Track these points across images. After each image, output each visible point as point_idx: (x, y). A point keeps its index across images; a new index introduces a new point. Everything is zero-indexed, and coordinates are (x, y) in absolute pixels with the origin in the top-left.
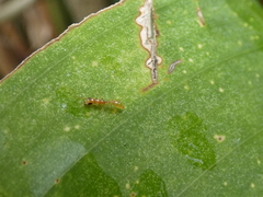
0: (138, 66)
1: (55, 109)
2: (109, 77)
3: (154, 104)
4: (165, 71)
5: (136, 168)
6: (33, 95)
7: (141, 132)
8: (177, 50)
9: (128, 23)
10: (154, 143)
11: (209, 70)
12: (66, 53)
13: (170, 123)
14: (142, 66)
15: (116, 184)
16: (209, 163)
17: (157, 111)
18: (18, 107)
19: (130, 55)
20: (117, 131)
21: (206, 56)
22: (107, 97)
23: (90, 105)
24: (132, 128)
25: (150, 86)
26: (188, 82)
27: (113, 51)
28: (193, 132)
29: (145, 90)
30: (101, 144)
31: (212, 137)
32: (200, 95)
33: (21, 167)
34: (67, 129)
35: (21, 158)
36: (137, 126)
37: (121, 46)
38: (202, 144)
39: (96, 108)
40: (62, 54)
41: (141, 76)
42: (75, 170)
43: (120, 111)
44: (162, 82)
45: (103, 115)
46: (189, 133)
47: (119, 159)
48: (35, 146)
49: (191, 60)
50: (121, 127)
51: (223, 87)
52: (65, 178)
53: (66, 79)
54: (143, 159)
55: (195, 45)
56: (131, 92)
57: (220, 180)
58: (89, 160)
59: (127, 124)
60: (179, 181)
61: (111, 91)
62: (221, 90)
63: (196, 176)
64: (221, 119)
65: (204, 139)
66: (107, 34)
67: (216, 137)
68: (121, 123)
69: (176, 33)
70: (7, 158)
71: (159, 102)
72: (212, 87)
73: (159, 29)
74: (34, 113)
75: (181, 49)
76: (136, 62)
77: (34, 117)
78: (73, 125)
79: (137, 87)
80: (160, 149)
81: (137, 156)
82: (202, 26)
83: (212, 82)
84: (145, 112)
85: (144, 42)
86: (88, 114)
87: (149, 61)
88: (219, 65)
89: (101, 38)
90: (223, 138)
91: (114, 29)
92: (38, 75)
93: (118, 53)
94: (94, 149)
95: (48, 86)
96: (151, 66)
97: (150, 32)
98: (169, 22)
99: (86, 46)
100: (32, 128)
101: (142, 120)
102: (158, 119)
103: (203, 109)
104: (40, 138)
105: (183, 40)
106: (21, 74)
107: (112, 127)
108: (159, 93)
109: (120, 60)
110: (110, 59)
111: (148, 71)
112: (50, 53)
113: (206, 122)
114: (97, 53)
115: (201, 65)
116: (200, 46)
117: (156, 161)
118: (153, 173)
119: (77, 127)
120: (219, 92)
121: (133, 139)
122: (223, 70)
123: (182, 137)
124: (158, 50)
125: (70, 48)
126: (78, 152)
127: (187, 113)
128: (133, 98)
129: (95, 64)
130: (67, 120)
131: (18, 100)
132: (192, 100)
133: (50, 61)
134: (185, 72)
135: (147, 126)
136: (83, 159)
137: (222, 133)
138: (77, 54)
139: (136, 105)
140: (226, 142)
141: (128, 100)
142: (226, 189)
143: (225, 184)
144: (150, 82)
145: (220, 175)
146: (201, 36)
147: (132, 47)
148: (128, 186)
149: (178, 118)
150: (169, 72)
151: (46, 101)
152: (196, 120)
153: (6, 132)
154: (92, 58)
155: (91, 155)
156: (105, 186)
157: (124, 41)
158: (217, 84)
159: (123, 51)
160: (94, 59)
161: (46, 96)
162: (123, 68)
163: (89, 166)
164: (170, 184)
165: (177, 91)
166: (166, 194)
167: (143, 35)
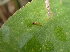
0: (45, 14)
1: (25, 25)
2: (38, 17)
3: (50, 24)
4: (53, 15)
5: (46, 41)
6: (19, 21)
8: (55, 10)
9: (43, 2)
10: (50, 34)
11: (64, 15)
12: (27, 10)
13: (54, 29)
14: (47, 14)
15: (41, 45)
16: (65, 40)
17: (51, 26)
18: (15, 24)
21: (63, 12)
22: (38, 22)
23: (33, 24)
24: (44, 30)
25: (49, 19)
26: (59, 18)
27: (39, 10)
29: (47, 20)
31: (65, 33)
32: (62, 22)
33: (16, 40)
34: (28, 30)
35: (16, 37)
36: (46, 30)
37: (41, 9)
38: (63, 35)
39: (35, 25)
40: (26, 10)
41: (46, 17)
42: (30, 41)
43: (41, 26)
44: (52, 18)
45: (37, 27)
46: (59, 32)
47: (41, 38)
48: (20, 34)
49: (59, 13)
50: (42, 30)
51: (68, 20)
52: (28, 43)
53: (27, 17)
54: (47, 38)
55: (60, 9)
56: (44, 21)
57: (68, 44)
59: (43, 29)
60: (57, 44)
61: (39, 20)
62: (67, 21)
63: (61, 43)
64: (67, 28)
65: (63, 33)
66: (37, 5)
67: (66, 33)
69: (55, 6)
70: (13, 37)
71: (51, 23)
72: (65, 20)
73: (51, 4)
75: (56, 10)
76: (45, 13)
77: (19, 26)
78: (29, 29)
79: (45, 19)
80: (51, 36)
81: (46, 38)
82: (61, 4)
83: (65, 19)
84: (48, 26)
85: (47, 8)
86: (33, 26)
87: (48, 13)
88: (66, 14)
89: (36, 6)
90: (68, 33)
91: (39, 4)
92: (20, 15)
93: (40, 10)
94: (35, 35)
95: (23, 19)
96: (49, 14)
97: (48, 5)
98: (53, 3)
99: (32, 8)
100: (19, 29)
101: (47, 28)
102: (51, 28)
103: (63, 26)
104: (21, 32)
105: (57, 7)
106: (16, 15)
107: (39, 30)
108: (51, 21)
109: (41, 12)
110: (38, 12)
111: (48, 15)
112: (23, 10)
113: (64, 29)
114: (35, 10)
115: (62, 14)
116: (61, 9)
117: (51, 39)
118: (50, 42)
119: (30, 29)
120: (66, 21)
121: (45, 33)
122: (67, 15)
123: (57, 33)
124: (50, 10)
126: (31, 36)
127: (59, 27)
128: (44, 22)
129: (34, 13)
130: (27, 28)
131: (15, 22)
132: (60, 23)
133: (23, 12)
134: (58, 16)
135: (48, 30)
136: (32, 38)
137: (68, 32)
138: (30, 10)
139: (45, 24)
140: (69, 34)
141: (43, 23)
142: (69, 47)
143: (69, 45)
144: (49, 18)
145: (68, 43)
146: (62, 6)
147: (44, 9)
148: (44, 45)
149: (56, 28)
150: (54, 16)
151: (22, 23)
152: (61, 28)
153: (12, 30)
154: (33, 12)
155: (34, 37)
156: (38, 45)
157: (42, 7)
158: (66, 19)
159: (42, 10)
160: (34, 12)
161: (22, 21)
162: (42, 14)
163: (34, 40)
164: (55, 45)
165: (56, 21)
166: (54, 48)
167: (47, 6)
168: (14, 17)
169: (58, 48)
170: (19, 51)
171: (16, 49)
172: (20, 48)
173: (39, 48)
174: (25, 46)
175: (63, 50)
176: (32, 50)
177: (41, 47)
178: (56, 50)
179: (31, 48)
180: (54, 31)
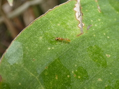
1: (44, 41)
2: (64, 30)
3: (82, 41)
4: (86, 29)
5: (76, 65)
6: (36, 35)
7: (77, 52)
8: (90, 21)
9: (71, 10)
10: (82, 56)
11: (103, 29)
12: (47, 20)
13: (88, 49)
14: (77, 27)
15: (68, 71)
16: (105, 65)
17: (83, 44)
18: (31, 39)
19: (72, 22)
20: (68, 51)
21: (102, 24)
22: (64, 38)
24: (74, 50)
25: (80, 35)
26: (95, 34)
27: (65, 20)
28: (98, 53)
29: (78, 36)
30: (62, 55)
31: (105, 55)
32: (100, 39)
33: (33, 61)
34: (49, 49)
35: (33, 58)
36: (76, 49)
37: (68, 19)
39: (60, 41)
40: (46, 21)
41: (77, 30)
42: (53, 64)
43: (69, 43)
44: (85, 33)
45: (62, 44)
46: (96, 53)
47: (69, 61)
48: (37, 54)
49: (96, 25)
50: (70, 49)
52: (49, 67)
53: (48, 30)
54: (78, 62)
55: (97, 19)
57: (109, 72)
58: (58, 61)
59: (72, 48)
60: (92, 71)
61: (65, 35)
62: (108, 37)
63: (99, 70)
64: (108, 49)
65: (102, 56)
66: (63, 13)
67: (107, 55)
68: (70, 47)
69: (89, 15)
70: (28, 58)
71: (84, 40)
72: (104, 36)
73: (83, 13)
74: (37, 42)
75: (92, 21)
76: (74, 25)
77: (37, 43)
78: (51, 47)
79: (75, 34)
80: (84, 59)
81: (76, 61)
82: (100, 12)
83: (105, 34)
84: (79, 44)
85: (77, 17)
86: (57, 43)
87: (80, 25)
88: (107, 28)
89: (60, 15)
90: (110, 56)
91: (66, 12)
92: (38, 27)
93: (67, 21)
94: (60, 57)
95: (42, 32)
97: (79, 14)
98: (87, 10)
99: (55, 18)
100: (36, 47)
101: (77, 47)
102: (83, 47)
103: (101, 44)
104: (39, 51)
105: (92, 17)
106: (31, 27)
107: (66, 49)
108: (84, 37)
109: (68, 24)
110: (64, 23)
111: (79, 28)
112: (42, 20)
113: (103, 49)
114: (59, 21)
115: (100, 27)
116: (99, 20)
117: (83, 63)
118: (82, 68)
119: (53, 48)
121: (74, 54)
122: (109, 29)
123: (93, 54)
124: (83, 21)
125: (49, 18)
126: (54, 57)
127: (95, 45)
128: (74, 39)
129: (59, 25)
130: (49, 45)
131: (31, 37)
132: (96, 40)
133: (42, 23)
134: (94, 29)
135: (79, 50)
136: (55, 60)
137: (109, 54)
138: (52, 20)
139: (75, 41)
141: (72, 39)
142: (111, 75)
144: (80, 33)
146: (100, 16)
147: (72, 19)
148: (73, 72)
149: (91, 47)
150: (88, 29)
151: (41, 38)
152: (99, 48)
153: (27, 48)
155: (59, 59)
156: (64, 71)
157: (69, 17)
158: (106, 35)
159: (69, 21)
160: (58, 23)
161: (41, 36)
162: (70, 27)
163: (58, 63)
164: (89, 72)
165: (91, 37)
166: (88, 76)
168: (30, 29)
169: (94, 77)
170: (36, 77)
172: (38, 74)
173: (67, 75)
174: (45, 71)
175: (102, 80)
176: (55, 77)
177: (69, 74)
178: (92, 80)
179: (54, 75)
180: (87, 51)
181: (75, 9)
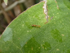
1: (25, 27)
2: (37, 20)
3: (47, 27)
4: (50, 19)
5: (44, 41)
6: (20, 23)
7: (45, 33)
8: (52, 14)
9: (41, 8)
10: (48, 36)
11: (60, 19)
12: (27, 14)
13: (51, 31)
14: (45, 18)
15: (39, 45)
16: (61, 41)
18: (17, 26)
19: (42, 15)
20: (39, 32)
21: (59, 16)
22: (37, 25)
24: (43, 32)
25: (46, 23)
26: (55, 22)
27: (38, 14)
29: (45, 23)
30: (35, 35)
31: (61, 35)
32: (58, 25)
33: (18, 39)
34: (28, 31)
35: (18, 37)
37: (40, 13)
38: (59, 36)
39: (34, 27)
40: (26, 15)
42: (30, 41)
43: (40, 28)
44: (49, 22)
45: (36, 29)
46: (56, 34)
47: (40, 39)
48: (21, 35)
49: (56, 17)
51: (63, 23)
52: (28, 42)
53: (27, 20)
54: (45, 39)
57: (63, 45)
58: (33, 39)
59: (42, 31)
60: (54, 45)
61: (37, 23)
62: (63, 24)
63: (58, 44)
64: (63, 31)
66: (36, 10)
67: (62, 35)
68: (40, 31)
69: (52, 10)
70: (15, 37)
71: (49, 26)
73: (48, 9)
76: (43, 17)
77: (21, 28)
78: (29, 31)
81: (44, 38)
82: (58, 9)
85: (45, 12)
86: (33, 28)
88: (62, 18)
90: (64, 35)
91: (38, 9)
92: (21, 19)
93: (39, 15)
95: (24, 22)
96: (47, 18)
99: (32, 13)
100: (20, 31)
101: (45, 30)
102: (48, 30)
103: (59, 28)
104: (22, 33)
105: (54, 12)
107: (38, 31)
108: (49, 24)
109: (39, 16)
110: (37, 16)
112: (24, 14)
113: (60, 31)
114: (34, 14)
115: (58, 18)
116: (58, 14)
117: (48, 40)
118: (48, 42)
119: (30, 31)
121: (43, 34)
122: (63, 19)
123: (54, 34)
124: (48, 14)
127: (55, 29)
128: (43, 25)
129: (34, 17)
130: (28, 30)
131: (17, 24)
132: (56, 26)
133: (24, 16)
135: (46, 32)
136: (32, 38)
137: (63, 34)
138: (30, 15)
140: (64, 36)
141: (42, 26)
142: (65, 47)
144: (46, 22)
146: (58, 11)
147: (42, 13)
148: (42, 45)
149: (53, 30)
150: (51, 19)
151: (23, 25)
152: (57, 31)
153: (15, 31)
155: (33, 38)
156: (37, 45)
158: (62, 23)
160: (34, 16)
161: (23, 24)
162: (40, 18)
163: (33, 40)
164: (52, 45)
165: (53, 24)
166: (51, 48)
167: (45, 11)
168: (17, 20)
169: (54, 48)
170: (20, 49)
171: (18, 47)
172: (21, 47)
173: (38, 47)
174: (25, 45)
175: (59, 50)
176: (31, 48)
177: (40, 47)
178: (53, 50)
179: (31, 47)
180: (51, 33)
181: (44, 7)
